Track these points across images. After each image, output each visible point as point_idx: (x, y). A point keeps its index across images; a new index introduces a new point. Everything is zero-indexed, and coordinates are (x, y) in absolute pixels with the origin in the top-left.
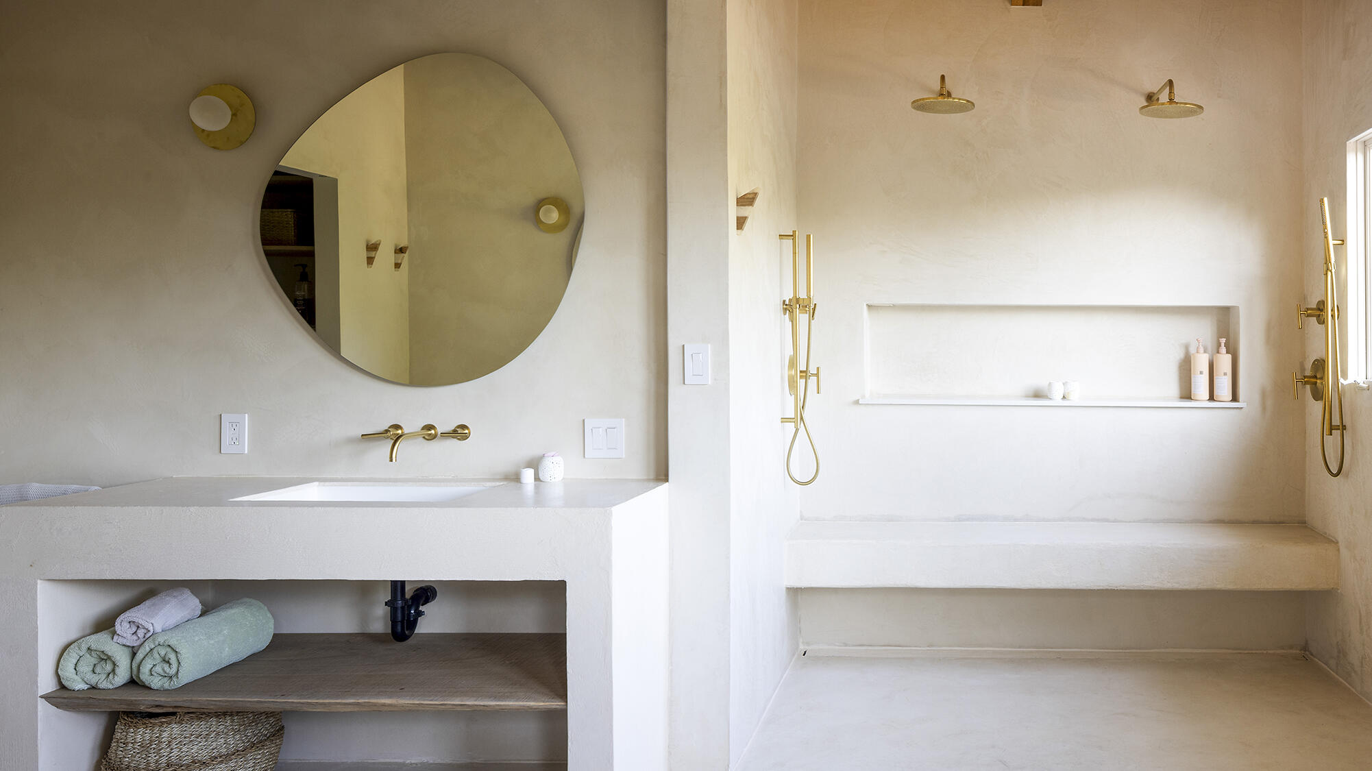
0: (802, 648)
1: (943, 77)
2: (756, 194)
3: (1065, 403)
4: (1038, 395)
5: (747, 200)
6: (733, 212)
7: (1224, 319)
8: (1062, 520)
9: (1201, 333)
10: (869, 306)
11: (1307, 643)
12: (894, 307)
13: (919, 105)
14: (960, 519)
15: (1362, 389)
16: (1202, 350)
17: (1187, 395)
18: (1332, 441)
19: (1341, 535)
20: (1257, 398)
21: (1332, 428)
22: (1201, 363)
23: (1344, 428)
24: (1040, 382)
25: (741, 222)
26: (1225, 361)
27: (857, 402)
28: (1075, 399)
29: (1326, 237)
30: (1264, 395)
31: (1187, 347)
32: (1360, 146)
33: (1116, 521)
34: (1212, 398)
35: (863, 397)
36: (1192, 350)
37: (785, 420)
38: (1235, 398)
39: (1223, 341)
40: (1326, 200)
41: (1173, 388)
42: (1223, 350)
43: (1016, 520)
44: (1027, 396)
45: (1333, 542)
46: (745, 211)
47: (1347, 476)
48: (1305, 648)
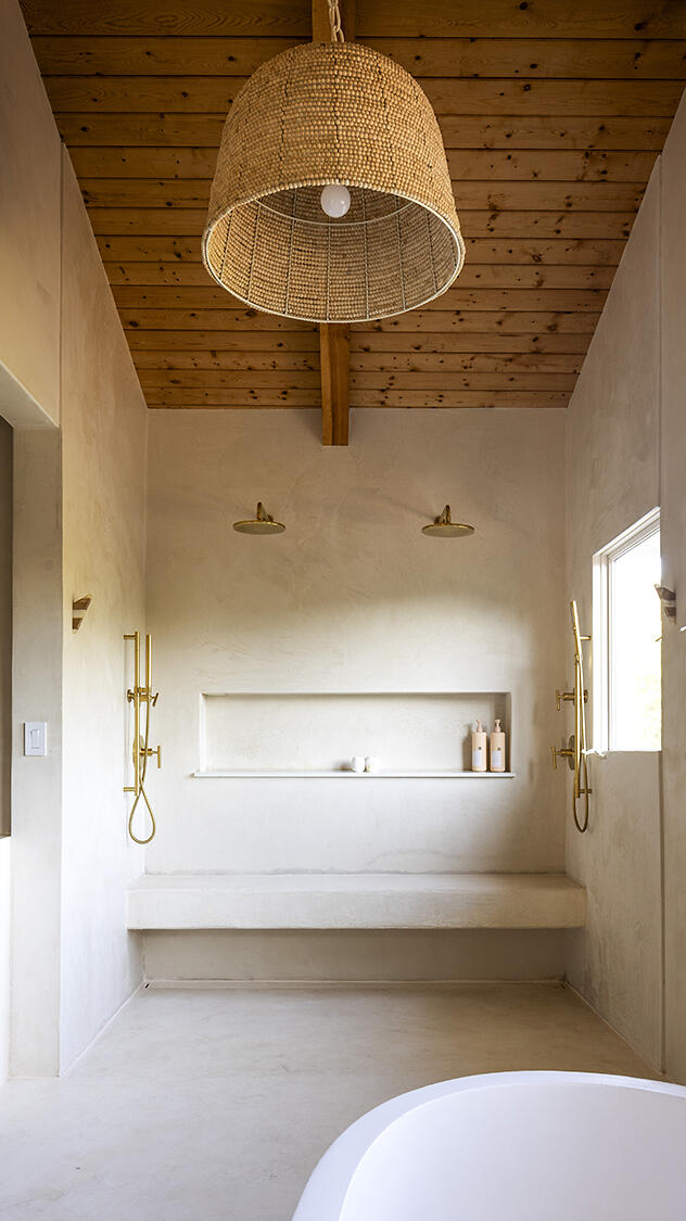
0: (145, 981)
1: (260, 504)
2: (89, 600)
3: (366, 774)
4: (345, 768)
5: (81, 605)
6: (68, 615)
7: (500, 704)
8: (360, 872)
9: (481, 715)
10: (206, 696)
11: (565, 975)
12: (226, 696)
13: (240, 528)
14: (277, 872)
15: (601, 758)
16: (481, 730)
17: (468, 767)
18: (580, 802)
19: (588, 880)
20: (526, 769)
21: (580, 792)
22: (480, 740)
23: (590, 791)
24: (346, 758)
25: (76, 623)
26: (499, 738)
27: (192, 776)
28: (373, 772)
29: (575, 634)
30: (531, 766)
31: (469, 728)
32: (604, 560)
33: (405, 873)
34: (488, 770)
35: (198, 771)
36: (474, 730)
37: (126, 789)
38: (507, 770)
39: (499, 721)
40: (574, 603)
41: (458, 762)
42: (499, 729)
43: (323, 873)
44: (336, 770)
45: (581, 887)
46: (80, 614)
47: (592, 832)
48: (564, 979)
